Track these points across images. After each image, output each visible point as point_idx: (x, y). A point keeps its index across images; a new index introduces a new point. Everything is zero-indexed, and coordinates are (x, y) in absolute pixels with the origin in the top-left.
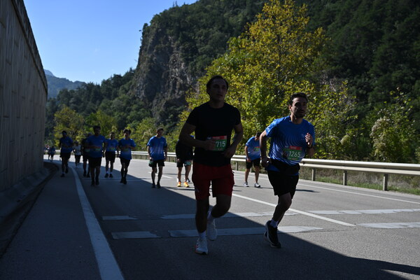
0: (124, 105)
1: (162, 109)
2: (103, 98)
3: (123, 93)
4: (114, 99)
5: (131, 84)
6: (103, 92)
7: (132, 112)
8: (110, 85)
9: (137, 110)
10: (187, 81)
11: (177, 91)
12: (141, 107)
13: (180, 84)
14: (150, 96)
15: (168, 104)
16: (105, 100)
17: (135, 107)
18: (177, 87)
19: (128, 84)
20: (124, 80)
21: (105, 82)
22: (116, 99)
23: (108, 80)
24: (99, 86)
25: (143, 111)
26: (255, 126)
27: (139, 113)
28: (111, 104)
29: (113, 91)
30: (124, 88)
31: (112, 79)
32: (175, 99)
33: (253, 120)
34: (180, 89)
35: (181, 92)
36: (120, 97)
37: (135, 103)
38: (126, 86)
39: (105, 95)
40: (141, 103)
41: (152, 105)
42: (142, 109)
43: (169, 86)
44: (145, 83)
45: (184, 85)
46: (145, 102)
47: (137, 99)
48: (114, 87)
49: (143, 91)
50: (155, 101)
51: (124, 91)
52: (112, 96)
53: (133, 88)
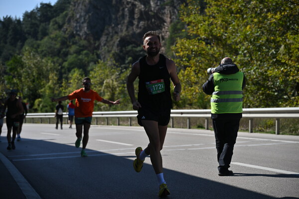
0: (58, 46)
2: (26, 39)
3: (55, 30)
4: (42, 38)
5: (66, 15)
6: (25, 30)
7: (69, 56)
8: (35, 18)
9: (78, 52)
10: (150, 6)
11: (135, 22)
12: (84, 47)
13: (141, 12)
14: (96, 32)
15: (123, 43)
16: (30, 40)
17: (73, 49)
18: (136, 16)
19: (61, 15)
20: (55, 11)
21: (28, 16)
22: (46, 39)
23: (32, 12)
24: (19, 21)
25: (87, 55)
27: (80, 57)
28: (38, 46)
29: (41, 28)
30: (56, 23)
31: (39, 10)
32: (134, 34)
34: (140, 19)
35: (142, 23)
36: (52, 36)
37: (74, 43)
38: (59, 19)
39: (29, 34)
40: (83, 42)
41: (100, 44)
42: (85, 52)
43: (123, 16)
44: (87, 12)
45: (146, 13)
46: (89, 41)
47: (77, 38)
48: (41, 21)
49: (85, 25)
50: (103, 39)
51: (56, 26)
52: (39, 35)
53: (69, 21)
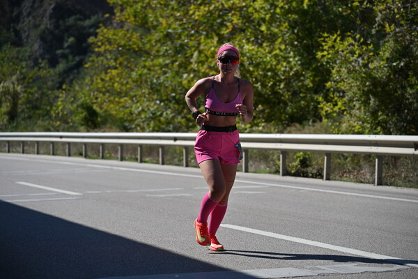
1: (46, 23)
15: (61, 11)
26: (286, 59)
33: (279, 45)
50: (27, 4)
